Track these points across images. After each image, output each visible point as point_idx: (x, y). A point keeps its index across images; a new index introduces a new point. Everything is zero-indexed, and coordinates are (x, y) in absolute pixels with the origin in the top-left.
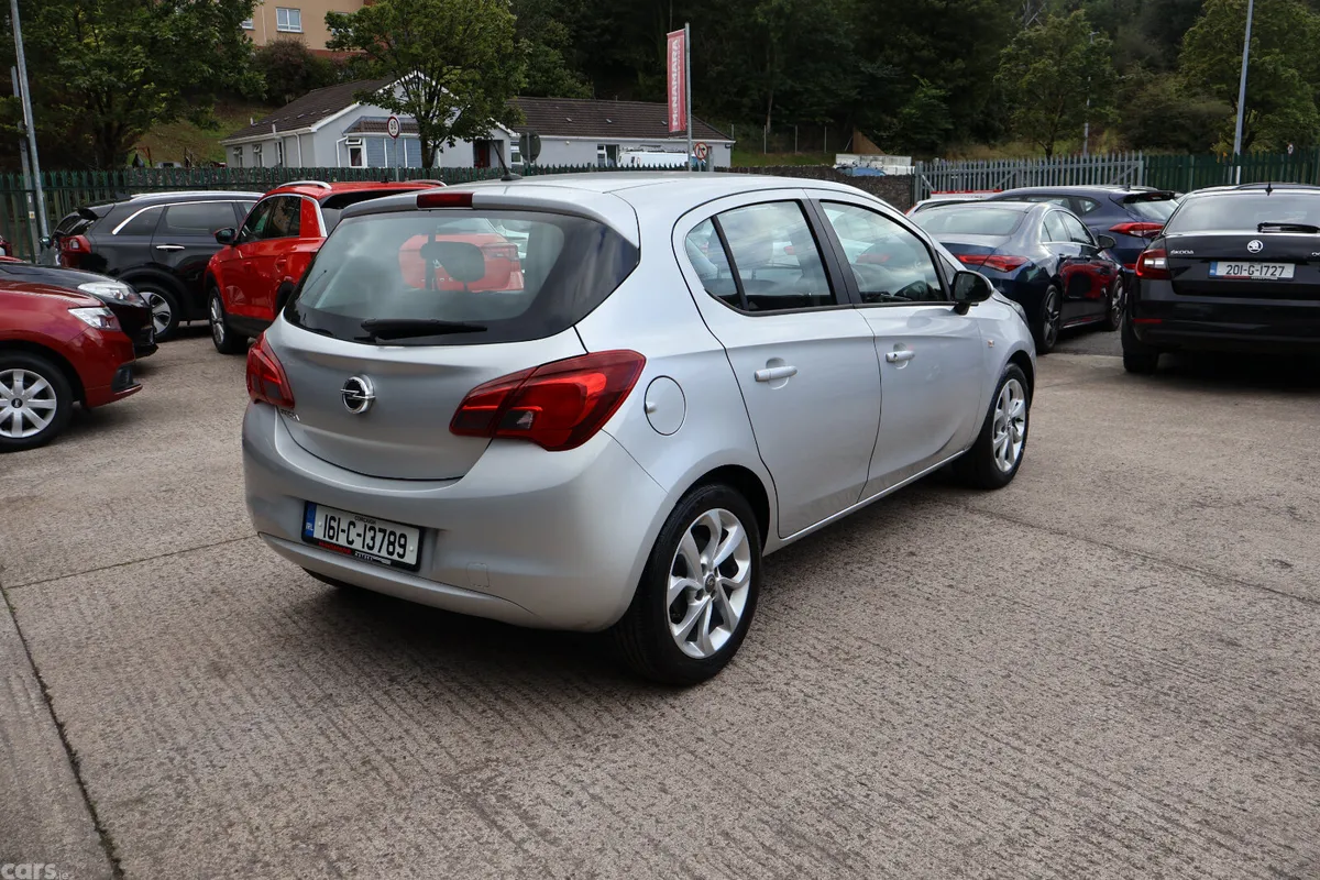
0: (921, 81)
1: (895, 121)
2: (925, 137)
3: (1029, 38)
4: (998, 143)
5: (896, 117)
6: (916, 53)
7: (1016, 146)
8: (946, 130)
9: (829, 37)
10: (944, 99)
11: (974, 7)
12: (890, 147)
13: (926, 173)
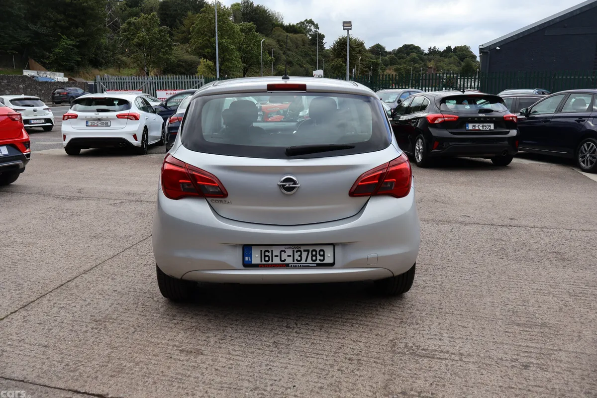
0: (63, 36)
1: (51, 55)
2: (68, 64)
3: (134, 22)
4: (103, 68)
5: (52, 53)
6: (58, 23)
7: (111, 70)
8: (78, 61)
9: (10, 10)
10: (74, 46)
11: (85, 4)
12: (49, 67)
13: (103, 81)
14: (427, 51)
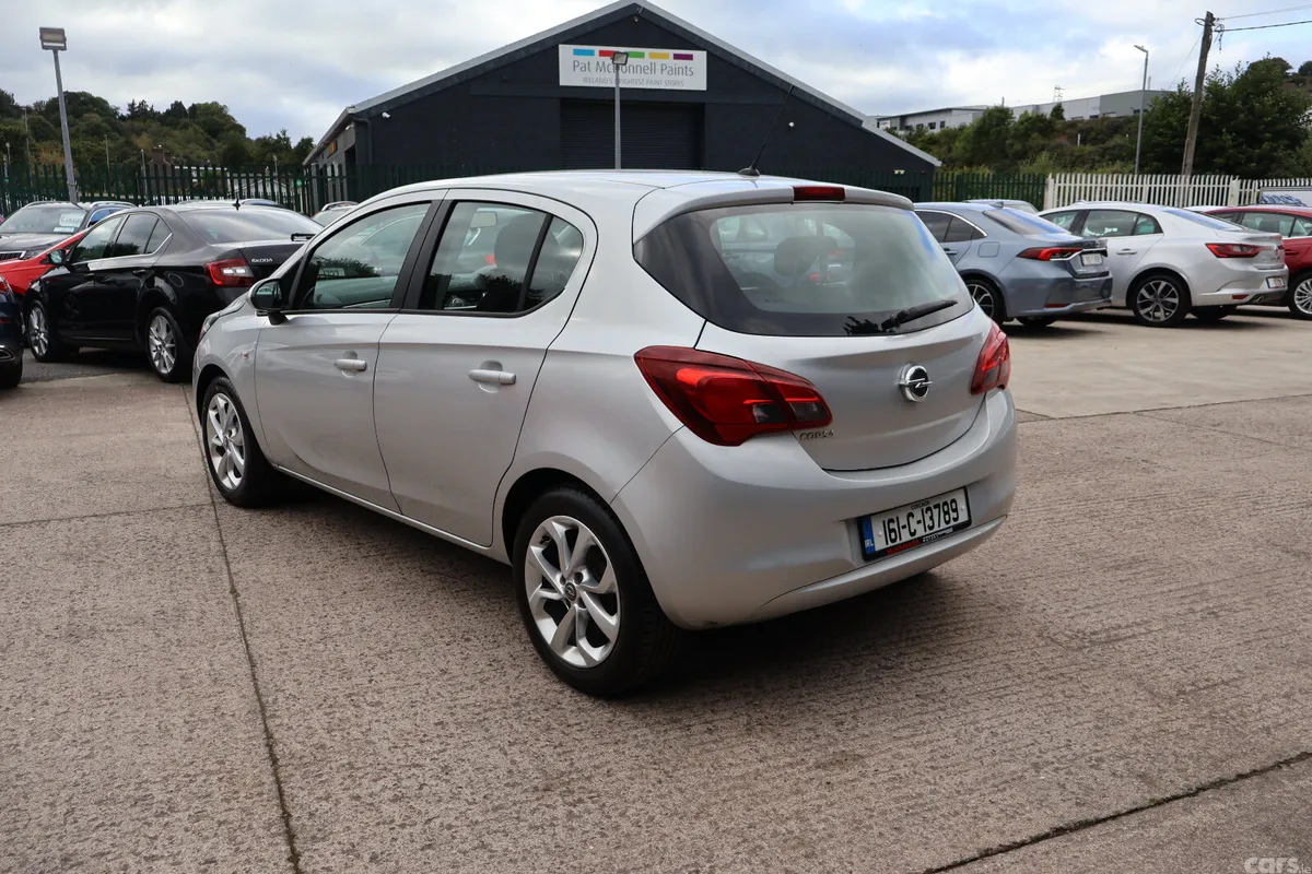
14: (124, 112)
